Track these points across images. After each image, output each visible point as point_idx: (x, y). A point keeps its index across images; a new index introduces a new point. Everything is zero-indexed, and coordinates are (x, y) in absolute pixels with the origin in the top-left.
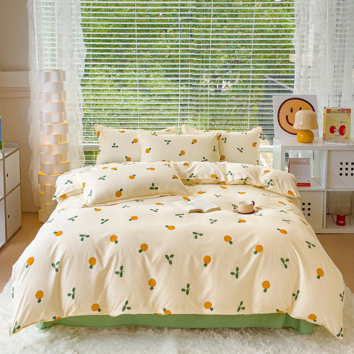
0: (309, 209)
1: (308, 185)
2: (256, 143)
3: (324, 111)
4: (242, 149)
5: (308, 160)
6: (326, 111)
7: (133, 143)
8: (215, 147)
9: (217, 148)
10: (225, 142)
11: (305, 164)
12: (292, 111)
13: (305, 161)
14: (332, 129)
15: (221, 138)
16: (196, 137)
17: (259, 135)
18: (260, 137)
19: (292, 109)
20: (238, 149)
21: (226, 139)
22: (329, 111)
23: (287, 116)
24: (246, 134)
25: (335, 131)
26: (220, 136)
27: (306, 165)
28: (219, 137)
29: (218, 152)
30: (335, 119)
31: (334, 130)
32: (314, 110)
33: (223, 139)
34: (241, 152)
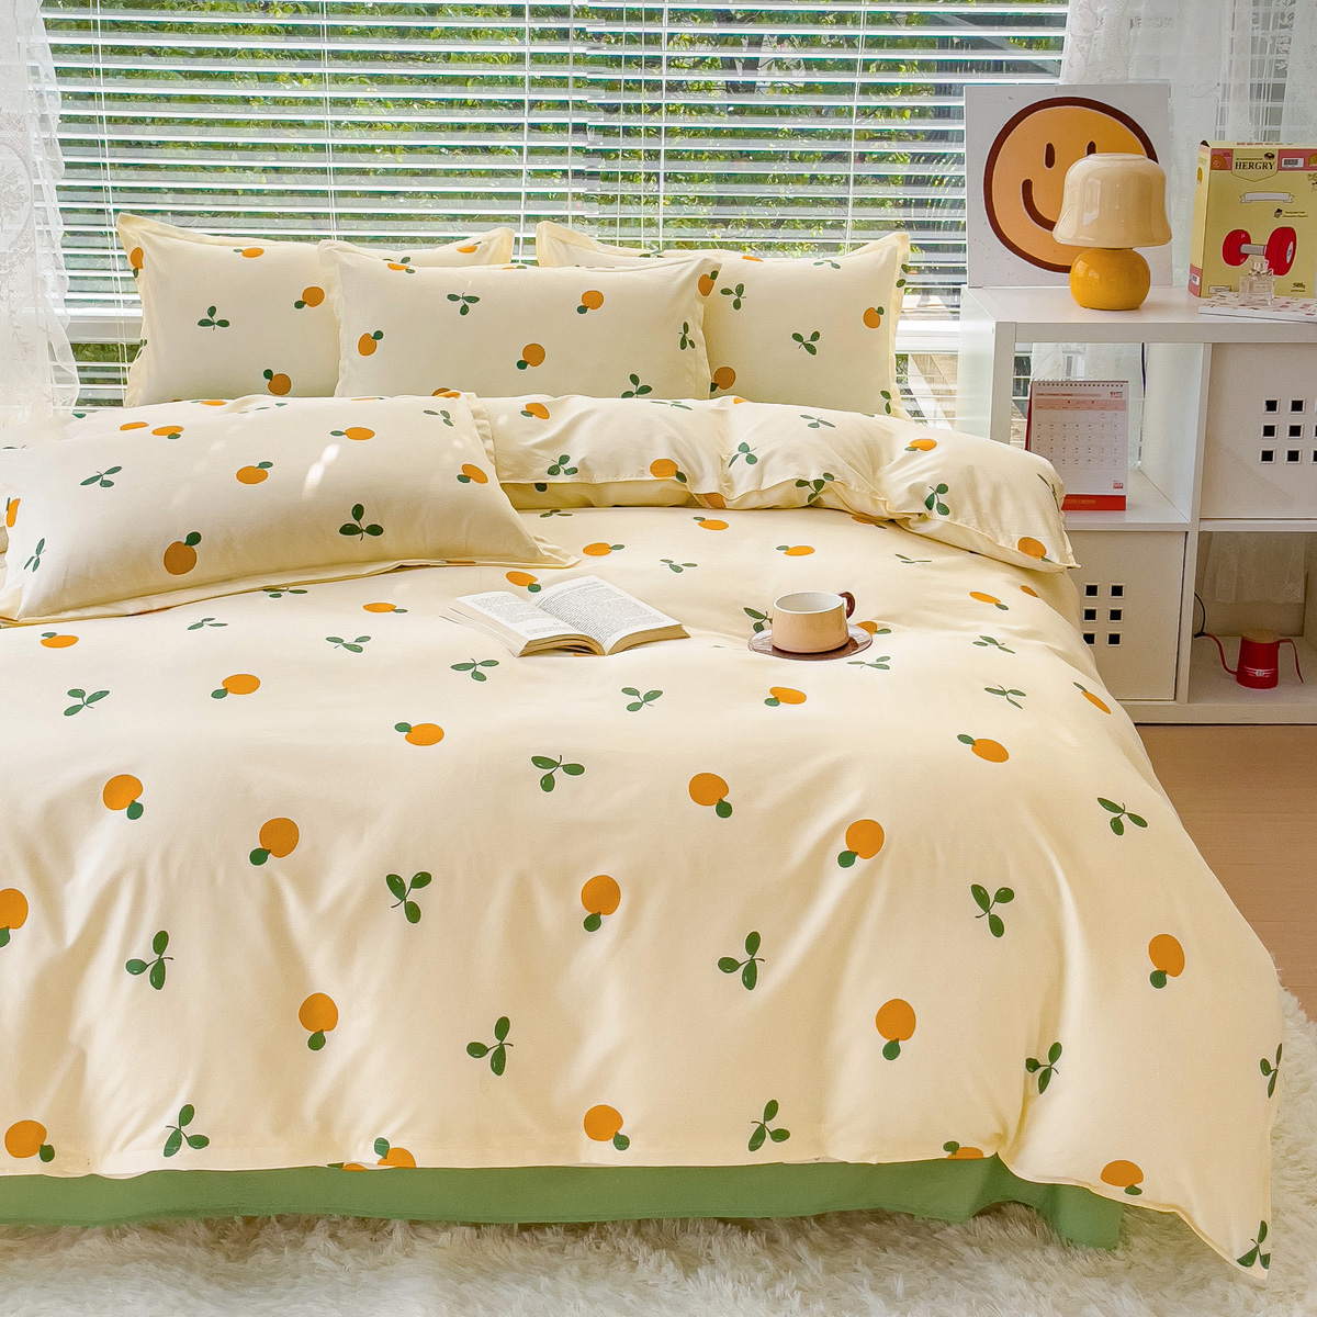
0: (1116, 615)
1: (1116, 503)
2: (881, 311)
3: (1202, 161)
4: (816, 336)
5: (1119, 389)
6: (1208, 157)
7: (299, 305)
8: (686, 327)
9: (695, 333)
10: (737, 305)
11: (1104, 406)
12: (1050, 161)
13: (1105, 394)
14: (1234, 247)
15: (719, 284)
16: (595, 278)
17: (898, 274)
18: (901, 283)
19: (1050, 151)
20: (797, 337)
21: (740, 289)
22: (1222, 159)
23: (1027, 185)
24: (838, 267)
25: (1246, 256)
26: (714, 275)
27: (1107, 413)
28: (707, 281)
29: (701, 350)
30: (1249, 197)
31: (1244, 248)
32: (1152, 155)
33: (726, 292)
34: (812, 350)
